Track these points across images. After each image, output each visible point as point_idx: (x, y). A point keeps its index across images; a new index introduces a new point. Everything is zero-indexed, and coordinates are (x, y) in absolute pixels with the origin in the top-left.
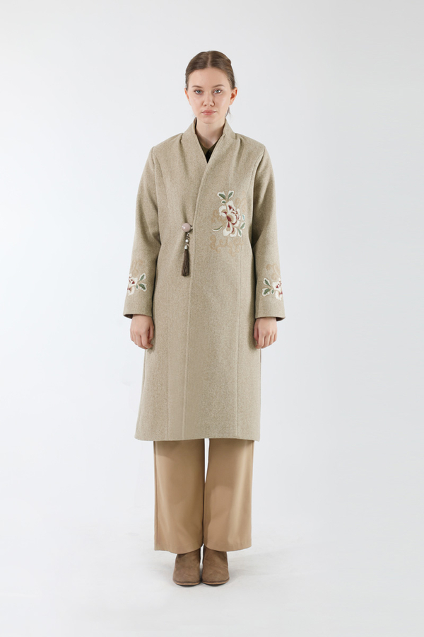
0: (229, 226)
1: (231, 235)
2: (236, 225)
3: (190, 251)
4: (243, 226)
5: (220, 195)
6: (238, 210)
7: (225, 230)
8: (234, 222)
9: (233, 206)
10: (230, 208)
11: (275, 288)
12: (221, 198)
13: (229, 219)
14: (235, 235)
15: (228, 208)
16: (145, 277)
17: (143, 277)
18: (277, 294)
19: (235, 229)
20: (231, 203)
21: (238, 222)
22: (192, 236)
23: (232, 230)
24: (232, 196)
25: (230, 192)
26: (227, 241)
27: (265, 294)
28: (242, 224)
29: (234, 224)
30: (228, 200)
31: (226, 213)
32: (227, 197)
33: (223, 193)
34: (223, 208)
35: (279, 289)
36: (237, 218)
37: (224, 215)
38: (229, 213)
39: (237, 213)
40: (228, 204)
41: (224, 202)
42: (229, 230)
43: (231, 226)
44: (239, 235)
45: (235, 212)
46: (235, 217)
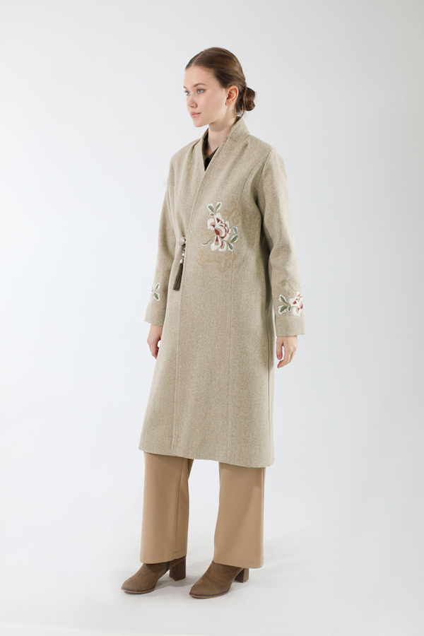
0: (217, 240)
1: (220, 250)
2: (226, 239)
4: (234, 239)
5: (209, 207)
6: (227, 223)
7: (213, 244)
8: (223, 236)
9: (221, 219)
10: (218, 221)
12: (210, 210)
13: (217, 232)
14: (225, 249)
15: (216, 221)
19: (225, 243)
20: (218, 215)
21: (228, 235)
23: (220, 243)
24: (219, 208)
25: (218, 203)
26: (215, 256)
28: (233, 237)
29: (222, 238)
30: (215, 213)
31: (214, 226)
32: (215, 210)
33: (212, 205)
34: (210, 221)
35: (298, 305)
36: (227, 231)
37: (213, 229)
38: (218, 225)
39: (226, 226)
40: (215, 217)
41: (212, 215)
42: (218, 245)
43: (219, 239)
44: (229, 249)
45: (224, 225)
46: (224, 230)
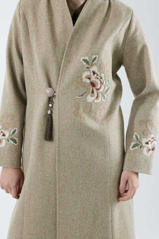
0: (93, 92)
1: (96, 101)
2: (101, 90)
3: (54, 116)
4: (107, 90)
5: (84, 60)
6: (102, 75)
7: (89, 96)
8: (98, 88)
9: (97, 71)
10: (94, 73)
11: (144, 144)
12: (85, 64)
13: (93, 84)
14: (99, 100)
15: (92, 74)
16: (17, 132)
17: (14, 132)
18: (145, 149)
19: (100, 94)
20: (94, 68)
21: (103, 87)
22: (55, 100)
23: (96, 95)
24: (95, 61)
25: (94, 57)
26: (91, 106)
27: (133, 148)
28: (107, 88)
29: (98, 90)
30: (92, 65)
31: (89, 79)
32: (90, 63)
33: (87, 58)
34: (87, 73)
36: (102, 83)
37: (88, 81)
38: (93, 78)
39: (101, 78)
40: (91, 70)
41: (87, 68)
42: (94, 96)
43: (95, 91)
44: (103, 100)
45: (99, 78)
46: (99, 82)
